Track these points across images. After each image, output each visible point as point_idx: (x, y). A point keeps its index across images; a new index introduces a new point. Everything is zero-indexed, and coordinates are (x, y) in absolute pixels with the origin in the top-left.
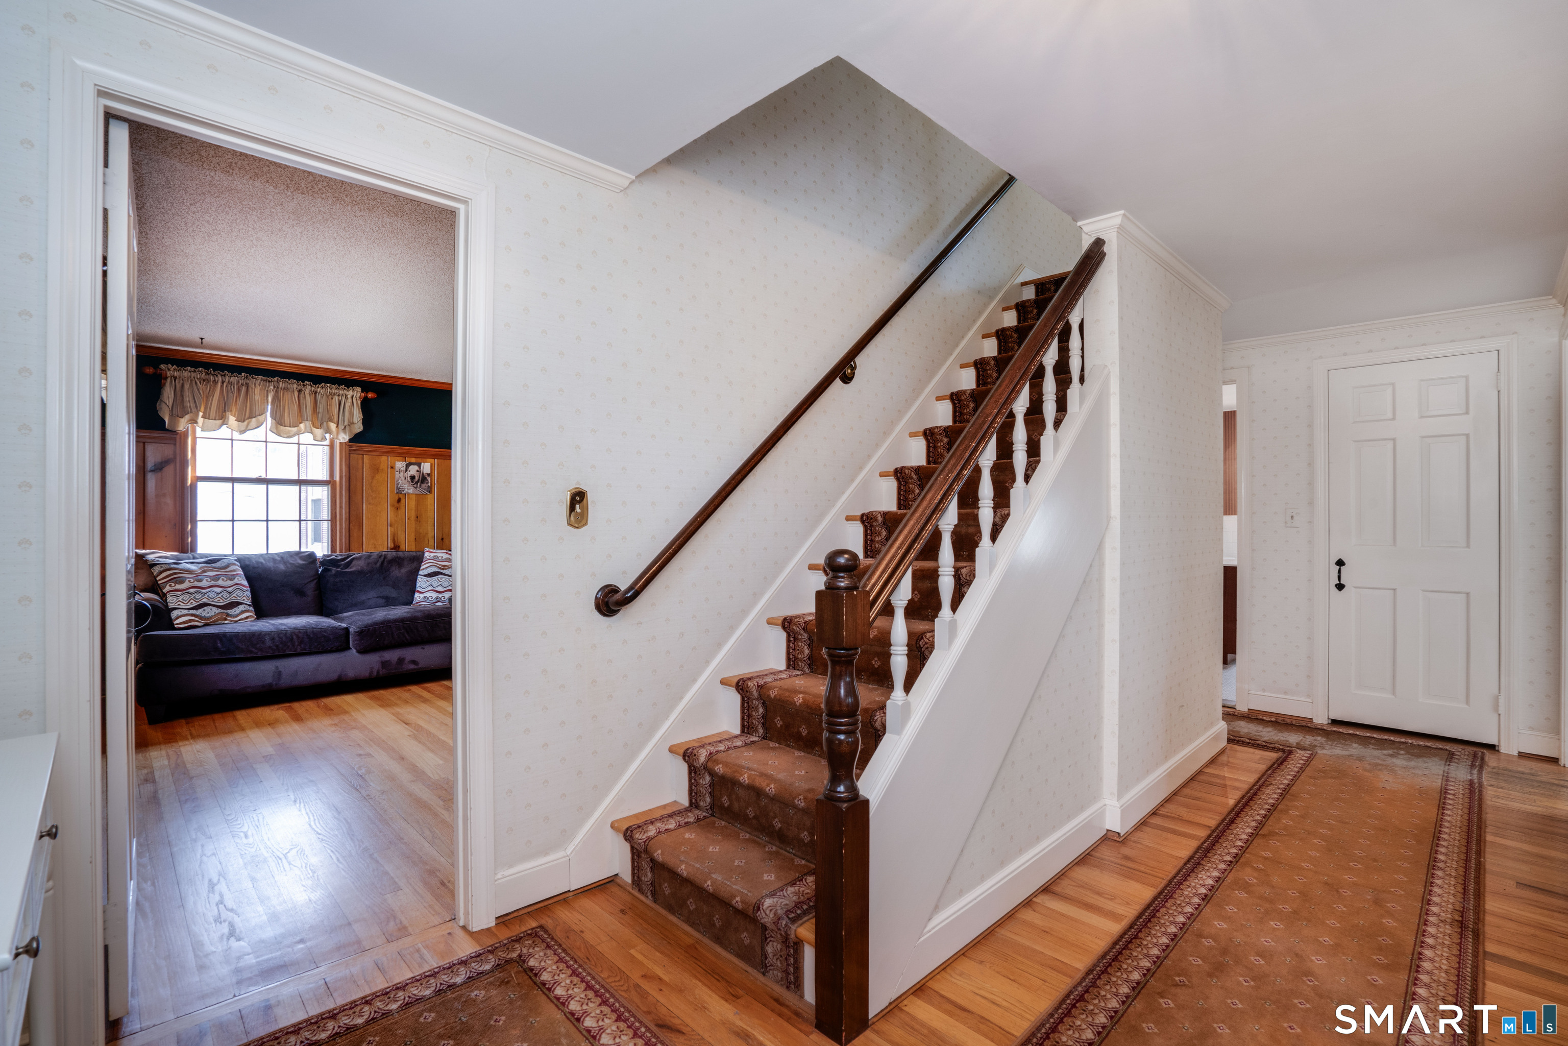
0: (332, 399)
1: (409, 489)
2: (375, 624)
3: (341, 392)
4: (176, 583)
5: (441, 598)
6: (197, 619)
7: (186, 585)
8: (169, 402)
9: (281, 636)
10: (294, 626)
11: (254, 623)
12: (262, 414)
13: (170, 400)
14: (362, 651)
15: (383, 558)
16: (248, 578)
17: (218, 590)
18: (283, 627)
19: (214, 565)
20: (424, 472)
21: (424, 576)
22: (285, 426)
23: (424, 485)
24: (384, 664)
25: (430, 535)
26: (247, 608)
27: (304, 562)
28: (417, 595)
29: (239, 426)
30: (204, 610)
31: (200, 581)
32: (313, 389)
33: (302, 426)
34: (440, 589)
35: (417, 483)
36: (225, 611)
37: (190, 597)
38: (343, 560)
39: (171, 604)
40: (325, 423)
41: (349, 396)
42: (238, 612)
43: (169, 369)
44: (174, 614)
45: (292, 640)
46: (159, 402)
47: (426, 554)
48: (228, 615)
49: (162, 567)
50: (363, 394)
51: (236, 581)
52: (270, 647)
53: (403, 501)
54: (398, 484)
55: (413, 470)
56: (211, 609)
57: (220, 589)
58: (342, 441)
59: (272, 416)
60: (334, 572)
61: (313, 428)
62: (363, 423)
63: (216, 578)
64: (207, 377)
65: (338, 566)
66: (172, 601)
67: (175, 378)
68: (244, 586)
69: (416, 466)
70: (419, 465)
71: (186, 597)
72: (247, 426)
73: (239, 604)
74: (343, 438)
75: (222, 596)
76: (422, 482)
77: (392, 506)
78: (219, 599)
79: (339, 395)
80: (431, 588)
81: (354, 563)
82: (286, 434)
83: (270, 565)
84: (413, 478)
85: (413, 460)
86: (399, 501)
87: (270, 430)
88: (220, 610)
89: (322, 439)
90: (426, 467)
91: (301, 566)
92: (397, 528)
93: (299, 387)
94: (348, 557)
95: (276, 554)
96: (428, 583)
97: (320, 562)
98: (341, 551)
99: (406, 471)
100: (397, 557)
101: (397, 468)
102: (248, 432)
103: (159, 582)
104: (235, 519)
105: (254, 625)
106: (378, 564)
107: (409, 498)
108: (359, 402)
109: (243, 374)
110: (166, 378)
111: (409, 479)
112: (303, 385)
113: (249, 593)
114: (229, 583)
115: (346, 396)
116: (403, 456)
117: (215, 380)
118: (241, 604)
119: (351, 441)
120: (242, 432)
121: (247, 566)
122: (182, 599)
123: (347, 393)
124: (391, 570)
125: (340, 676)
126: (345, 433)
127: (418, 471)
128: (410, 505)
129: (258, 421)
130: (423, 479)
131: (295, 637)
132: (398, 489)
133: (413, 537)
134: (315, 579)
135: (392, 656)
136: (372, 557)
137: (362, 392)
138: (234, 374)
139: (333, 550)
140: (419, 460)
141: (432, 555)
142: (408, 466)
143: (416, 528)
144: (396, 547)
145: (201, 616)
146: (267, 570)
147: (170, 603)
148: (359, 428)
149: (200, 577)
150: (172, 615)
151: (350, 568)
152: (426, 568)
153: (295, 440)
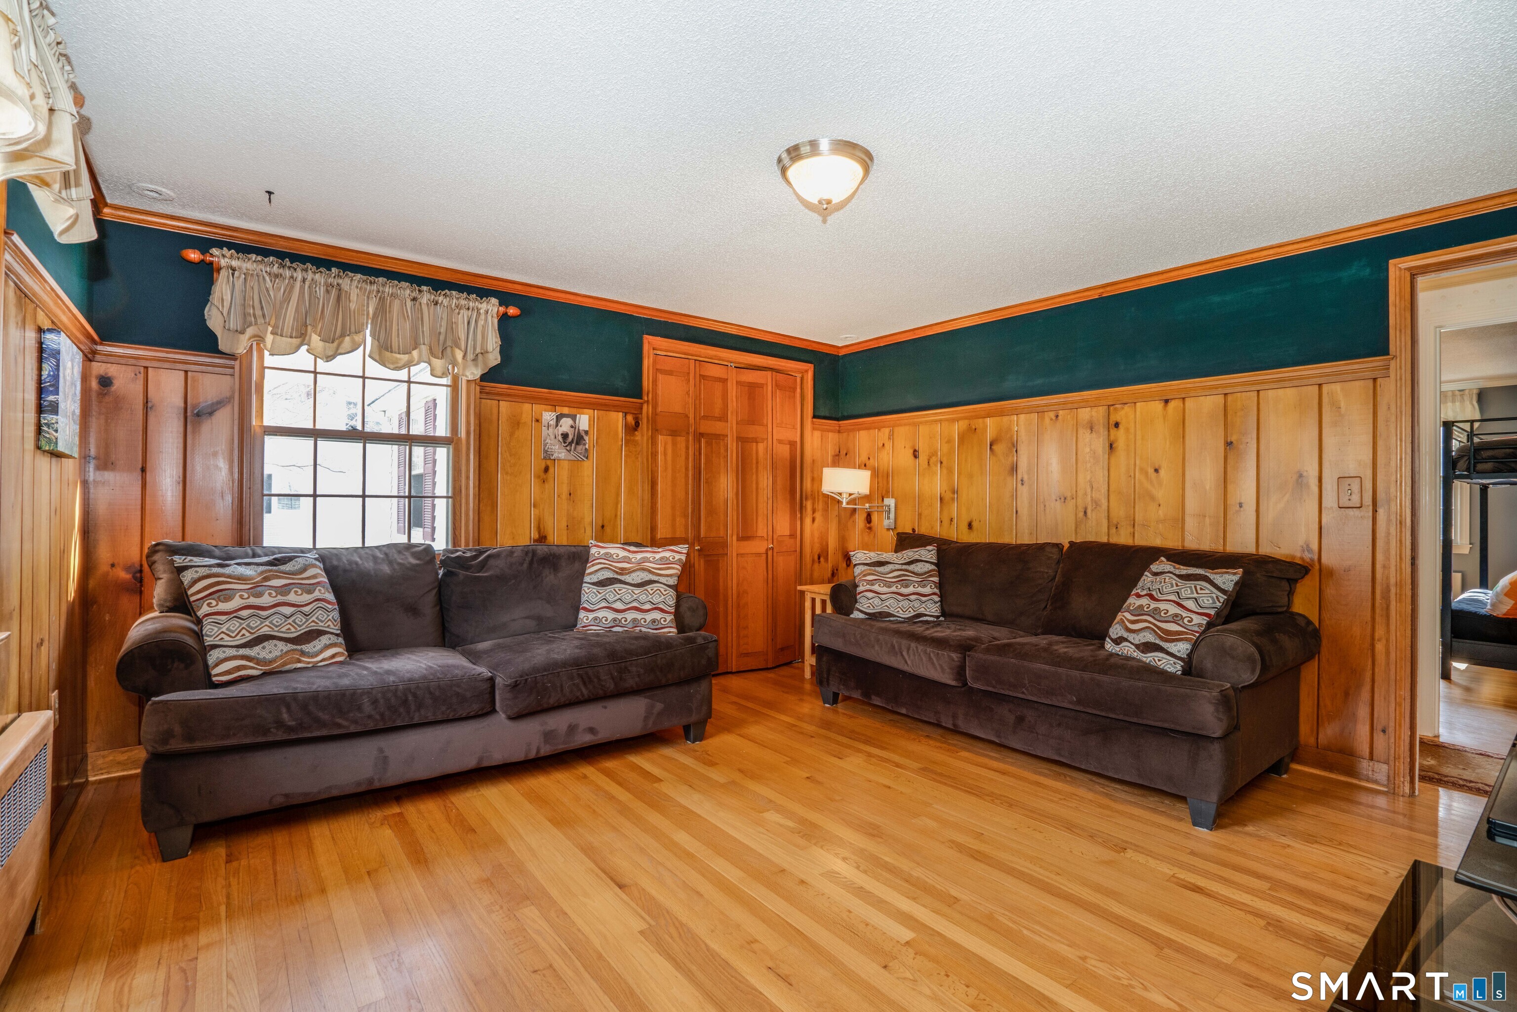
0: (459, 314)
1: (560, 452)
2: (536, 670)
3: (471, 304)
4: (219, 600)
5: (620, 621)
6: (251, 664)
7: (235, 603)
8: (223, 306)
9: (390, 695)
10: (408, 675)
11: (344, 670)
12: (359, 332)
13: (225, 304)
14: (516, 717)
15: (530, 555)
16: (336, 589)
17: (287, 610)
18: (392, 678)
19: (282, 568)
20: (581, 428)
21: (593, 584)
22: (392, 352)
23: (580, 448)
24: (548, 736)
25: (587, 520)
26: (334, 639)
27: (418, 562)
28: (582, 614)
29: (325, 349)
30: (264, 648)
31: (259, 595)
32: (433, 297)
33: (415, 353)
34: (619, 606)
35: (570, 443)
36: (299, 647)
37: (241, 624)
38: (475, 557)
39: (208, 639)
40: (449, 349)
41: (482, 311)
42: (318, 647)
43: (224, 256)
44: (213, 656)
45: (405, 702)
46: (208, 305)
47: (593, 551)
48: (303, 653)
49: (197, 572)
50: (502, 309)
51: (317, 594)
52: (370, 717)
53: (551, 470)
54: (545, 445)
55: (566, 425)
56: (276, 646)
57: (292, 609)
58: (470, 378)
59: (373, 335)
60: (461, 577)
61: (431, 357)
62: (501, 352)
63: (283, 590)
64: (281, 271)
65: (467, 568)
66: (211, 633)
67: (234, 270)
68: (329, 602)
69: (569, 419)
70: (574, 417)
71: (235, 625)
72: (337, 348)
73: (319, 633)
74: (473, 373)
75: (294, 621)
76: (578, 444)
77: (538, 477)
78: (289, 626)
79: (468, 309)
80: (604, 604)
81: (492, 562)
82: (393, 363)
83: (369, 565)
84: (565, 436)
85: (566, 410)
86: (546, 469)
87: (370, 356)
88: (290, 646)
89: (443, 374)
90: (584, 421)
91: (414, 568)
92: (543, 510)
93: (414, 294)
94: (481, 553)
95: (377, 547)
96: (599, 596)
97: (441, 561)
98: (467, 544)
99: (557, 426)
100: (551, 554)
101: (544, 422)
102: (339, 357)
103: (192, 599)
104: (318, 493)
105: (345, 675)
106: (525, 566)
107: (559, 465)
108: (496, 321)
109: (333, 269)
110: (219, 270)
111: (560, 438)
112: (420, 291)
113: (336, 614)
114: (306, 598)
115: (478, 310)
116: (553, 404)
117: (292, 277)
118: (325, 633)
119: (484, 378)
120: (329, 358)
121: (335, 568)
122: (228, 629)
123: (480, 306)
124: (544, 575)
125: (481, 759)
126: (476, 366)
127: (572, 427)
128: (561, 473)
129: (353, 341)
130: (579, 439)
131: (410, 698)
132: (546, 452)
133: (564, 524)
134: (435, 588)
135: (558, 721)
136: (515, 555)
137: (500, 305)
138: (321, 269)
139: (455, 540)
140: (573, 411)
141: (603, 551)
142: (559, 418)
143: (568, 510)
144: (542, 539)
145: (257, 659)
146: (364, 575)
147: (208, 636)
148: (494, 359)
149: (259, 589)
150: (209, 658)
151: (486, 572)
152: (594, 572)
153: (403, 374)
